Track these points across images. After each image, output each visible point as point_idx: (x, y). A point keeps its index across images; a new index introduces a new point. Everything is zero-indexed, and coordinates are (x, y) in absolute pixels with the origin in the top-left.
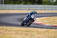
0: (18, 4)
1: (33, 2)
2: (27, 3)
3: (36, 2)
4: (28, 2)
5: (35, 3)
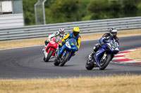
0: (78, 21)
1: (113, 11)
2: (100, 14)
3: (122, 11)
4: (101, 12)
5: (119, 14)
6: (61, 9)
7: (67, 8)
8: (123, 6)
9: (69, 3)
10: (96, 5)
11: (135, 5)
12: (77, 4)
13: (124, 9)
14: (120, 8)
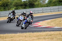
0: (9, 10)
1: (24, 6)
2: (18, 7)
4: (19, 7)
5: (27, 7)
6: (1, 5)
7: (4, 5)
8: (28, 4)
9: (5, 3)
10: (16, 3)
11: (34, 3)
12: (8, 3)
13: (29, 5)
14: (27, 4)
